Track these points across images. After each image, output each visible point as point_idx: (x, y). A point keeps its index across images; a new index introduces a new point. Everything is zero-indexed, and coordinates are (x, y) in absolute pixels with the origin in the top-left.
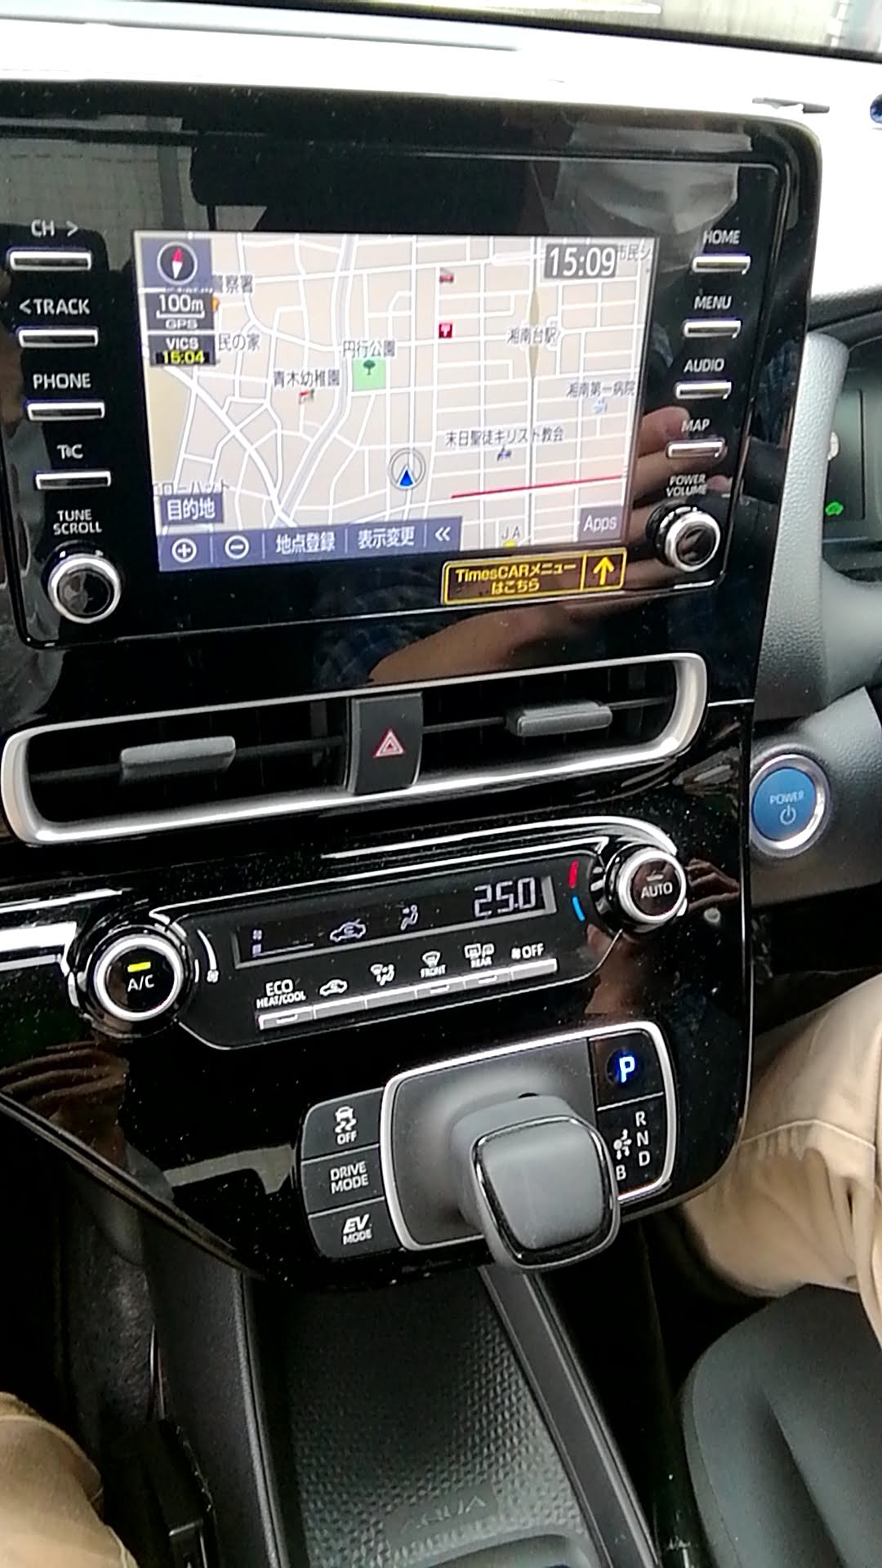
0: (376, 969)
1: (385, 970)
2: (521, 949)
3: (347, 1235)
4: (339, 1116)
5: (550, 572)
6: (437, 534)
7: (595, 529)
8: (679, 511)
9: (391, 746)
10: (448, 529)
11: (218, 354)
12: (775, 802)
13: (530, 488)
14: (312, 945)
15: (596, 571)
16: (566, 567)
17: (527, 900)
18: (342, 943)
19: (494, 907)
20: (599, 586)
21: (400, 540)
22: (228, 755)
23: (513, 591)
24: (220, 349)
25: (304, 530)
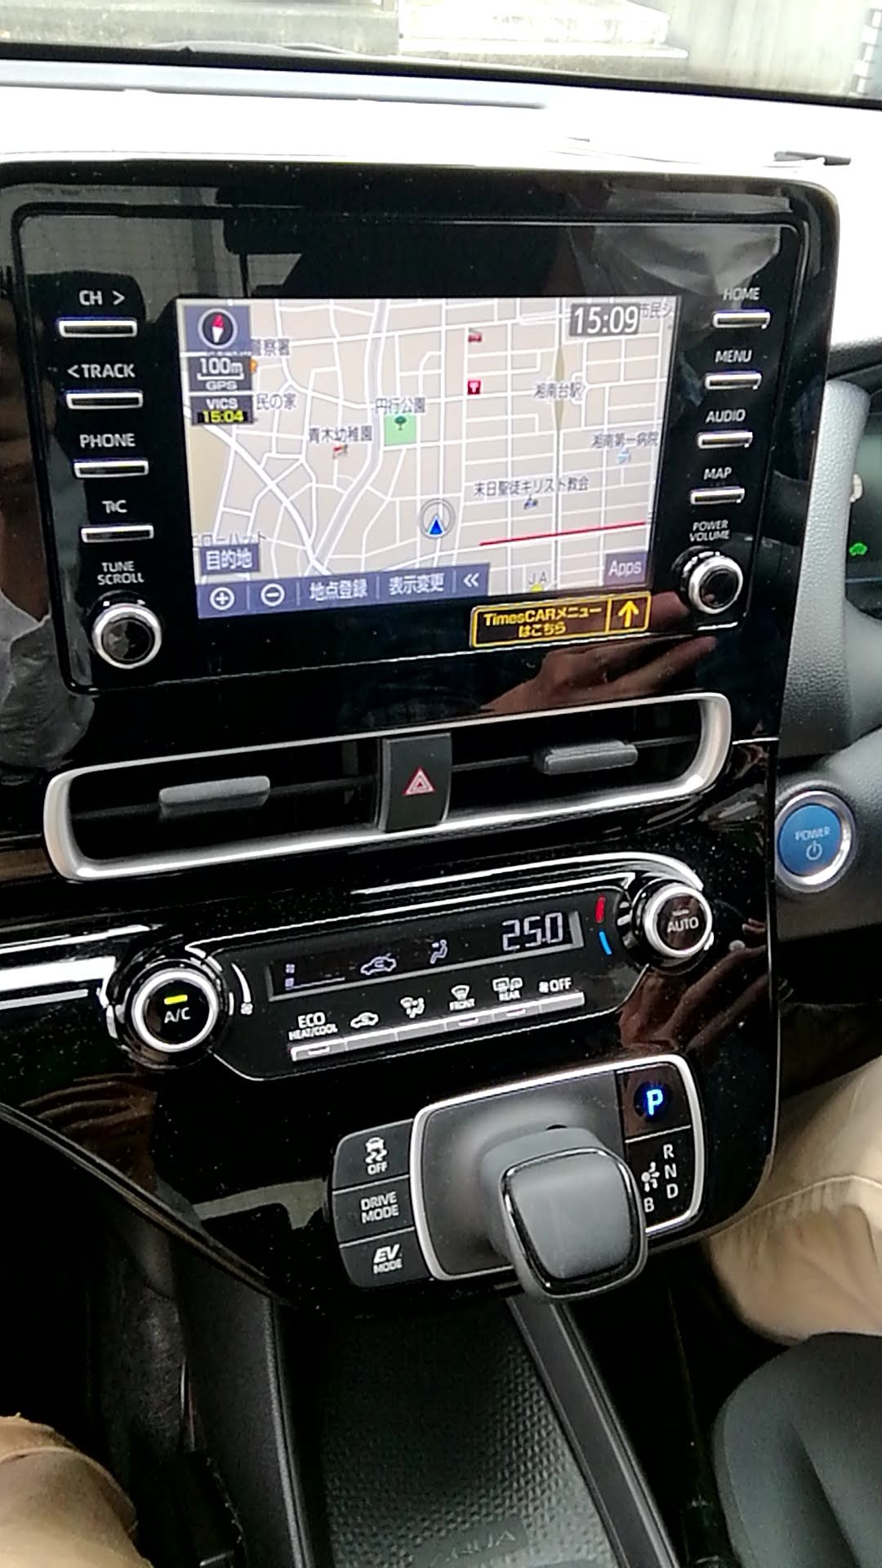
0: (406, 1003)
1: (415, 1003)
2: (549, 982)
3: (378, 1264)
4: (370, 1146)
5: (575, 615)
6: (466, 581)
7: (620, 574)
8: (702, 555)
9: (420, 784)
10: (476, 576)
11: (256, 413)
12: (800, 838)
13: (556, 535)
14: (343, 979)
15: (621, 613)
16: (592, 611)
17: (554, 935)
18: (373, 976)
19: (522, 941)
20: (624, 628)
21: (430, 587)
22: (261, 794)
23: (540, 634)
24: (258, 408)
25: (338, 578)
